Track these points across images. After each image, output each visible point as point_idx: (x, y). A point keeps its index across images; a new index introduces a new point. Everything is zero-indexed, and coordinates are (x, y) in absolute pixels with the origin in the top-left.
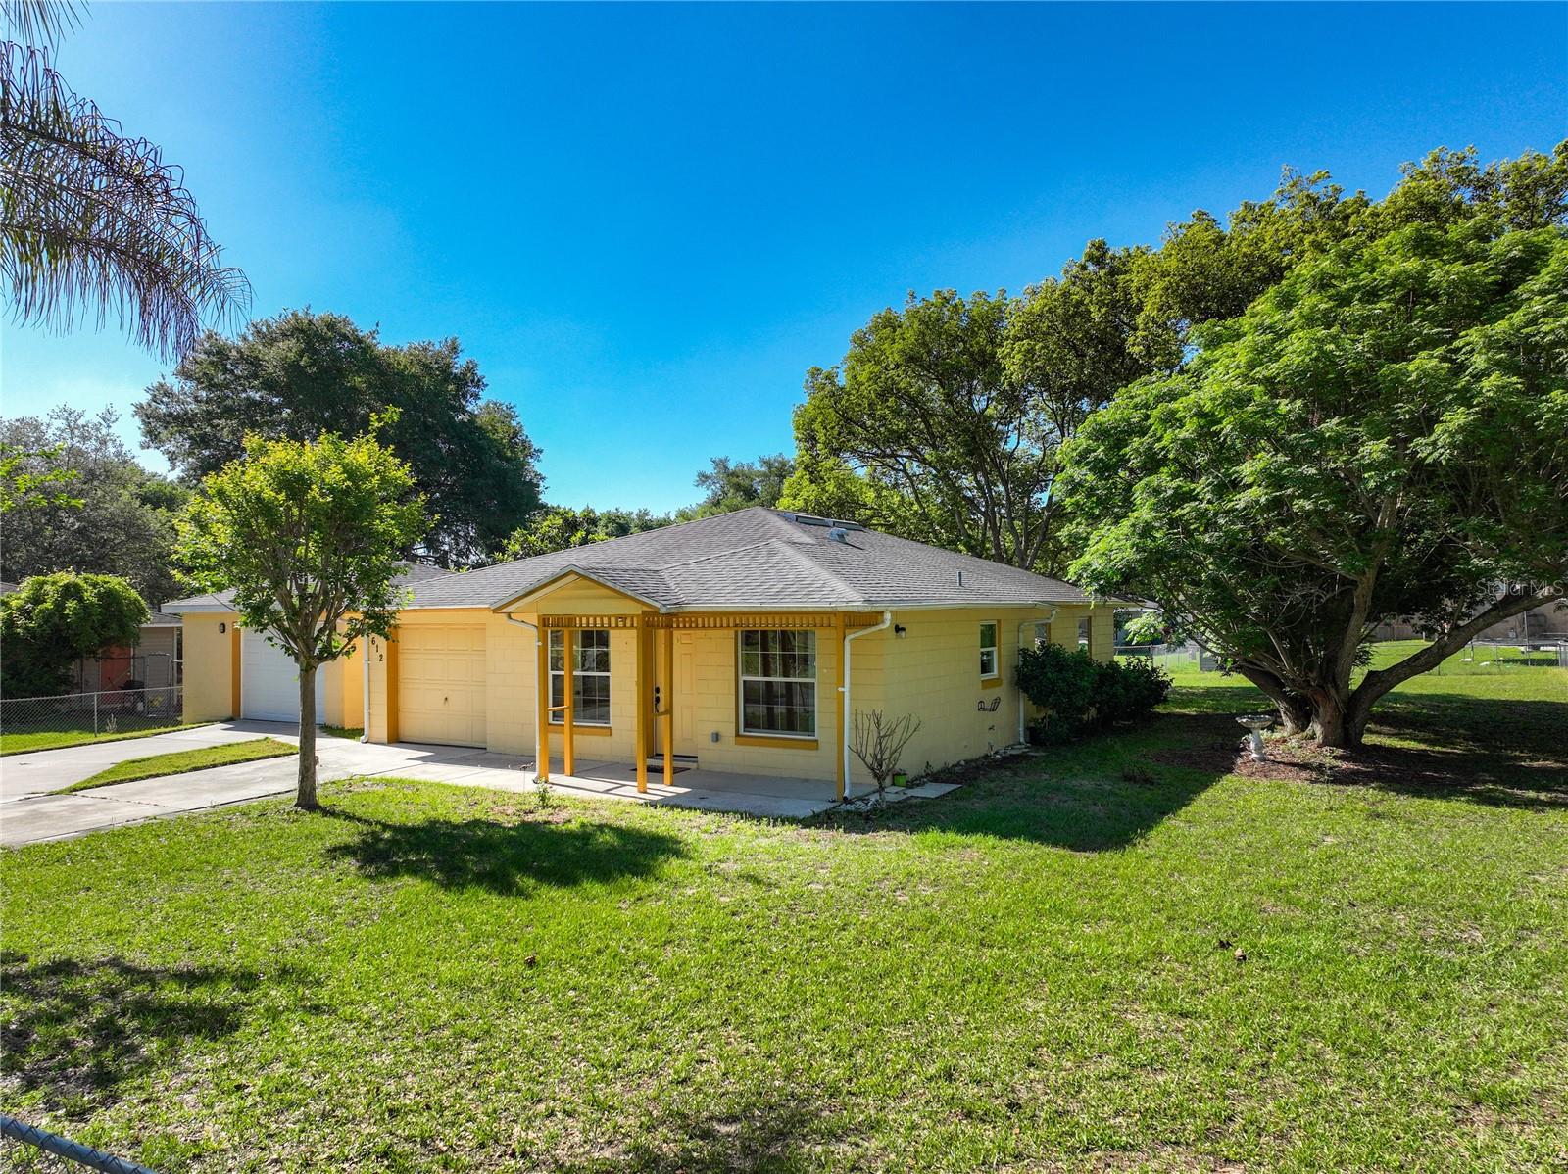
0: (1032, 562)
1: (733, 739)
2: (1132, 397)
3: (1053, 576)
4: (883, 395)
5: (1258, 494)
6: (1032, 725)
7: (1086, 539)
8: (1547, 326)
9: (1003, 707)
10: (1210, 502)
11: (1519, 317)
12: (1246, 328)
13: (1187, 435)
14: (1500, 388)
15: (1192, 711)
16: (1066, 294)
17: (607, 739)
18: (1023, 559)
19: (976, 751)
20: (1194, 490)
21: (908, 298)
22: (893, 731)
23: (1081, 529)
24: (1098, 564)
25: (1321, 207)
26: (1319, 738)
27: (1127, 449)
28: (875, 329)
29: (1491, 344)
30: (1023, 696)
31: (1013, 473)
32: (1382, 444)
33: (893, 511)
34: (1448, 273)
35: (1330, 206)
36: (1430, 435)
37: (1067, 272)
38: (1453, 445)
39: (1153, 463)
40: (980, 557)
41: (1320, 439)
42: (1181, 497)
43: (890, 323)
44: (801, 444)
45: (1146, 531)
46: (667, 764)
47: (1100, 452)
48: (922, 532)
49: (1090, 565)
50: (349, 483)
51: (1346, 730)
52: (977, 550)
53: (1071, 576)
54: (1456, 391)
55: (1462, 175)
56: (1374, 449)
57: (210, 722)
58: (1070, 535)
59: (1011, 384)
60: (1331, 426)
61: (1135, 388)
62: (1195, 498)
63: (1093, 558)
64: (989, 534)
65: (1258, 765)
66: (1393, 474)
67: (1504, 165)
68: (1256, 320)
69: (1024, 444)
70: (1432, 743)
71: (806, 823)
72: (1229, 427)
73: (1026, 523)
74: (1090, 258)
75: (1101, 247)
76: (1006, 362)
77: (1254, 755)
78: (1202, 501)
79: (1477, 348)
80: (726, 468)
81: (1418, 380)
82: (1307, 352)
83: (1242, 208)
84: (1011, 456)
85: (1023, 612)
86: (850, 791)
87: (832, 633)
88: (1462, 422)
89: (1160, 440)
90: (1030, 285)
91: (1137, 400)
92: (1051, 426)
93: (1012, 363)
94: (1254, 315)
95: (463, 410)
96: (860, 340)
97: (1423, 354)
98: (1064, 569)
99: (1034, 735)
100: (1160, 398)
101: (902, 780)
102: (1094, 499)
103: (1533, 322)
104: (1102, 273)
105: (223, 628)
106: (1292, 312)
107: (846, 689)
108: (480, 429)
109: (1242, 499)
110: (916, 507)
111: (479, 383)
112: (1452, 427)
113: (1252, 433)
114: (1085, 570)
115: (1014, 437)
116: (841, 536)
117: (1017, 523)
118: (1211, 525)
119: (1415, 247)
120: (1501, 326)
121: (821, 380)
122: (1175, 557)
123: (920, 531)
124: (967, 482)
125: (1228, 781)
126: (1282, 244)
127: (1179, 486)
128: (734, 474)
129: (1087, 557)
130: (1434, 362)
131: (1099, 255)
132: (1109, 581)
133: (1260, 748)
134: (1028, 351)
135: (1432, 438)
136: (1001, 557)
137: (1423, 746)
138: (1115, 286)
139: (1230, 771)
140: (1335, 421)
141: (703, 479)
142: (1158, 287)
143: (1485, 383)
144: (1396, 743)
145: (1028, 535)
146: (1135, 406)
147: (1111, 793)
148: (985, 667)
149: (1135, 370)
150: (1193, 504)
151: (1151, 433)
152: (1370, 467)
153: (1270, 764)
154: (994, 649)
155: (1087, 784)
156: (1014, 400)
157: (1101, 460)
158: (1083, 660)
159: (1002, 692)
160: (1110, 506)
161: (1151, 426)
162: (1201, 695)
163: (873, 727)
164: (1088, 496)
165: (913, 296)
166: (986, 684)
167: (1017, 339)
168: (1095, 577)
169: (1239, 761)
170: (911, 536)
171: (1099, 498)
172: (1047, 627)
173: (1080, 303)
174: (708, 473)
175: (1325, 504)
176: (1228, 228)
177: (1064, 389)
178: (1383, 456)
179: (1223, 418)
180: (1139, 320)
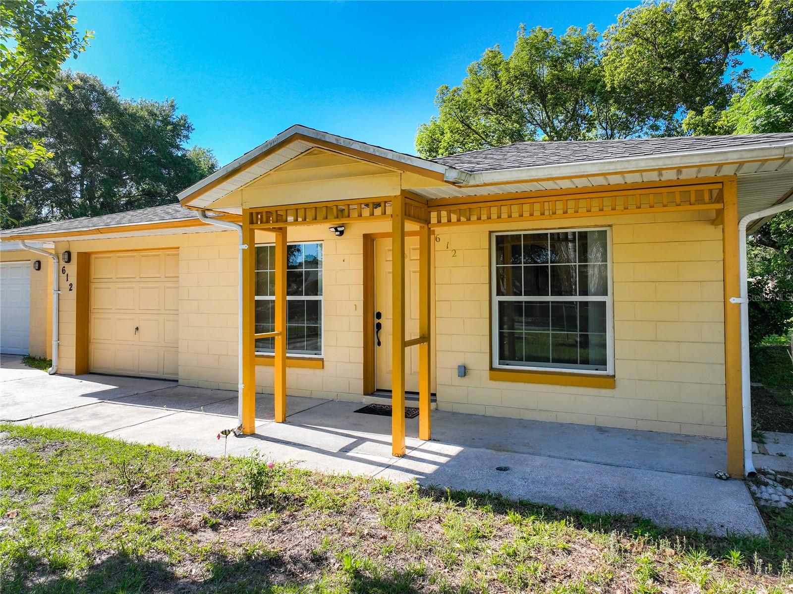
1: (486, 373)
17: (319, 372)
95: (178, 148)
108: (188, 160)
111: (189, 128)
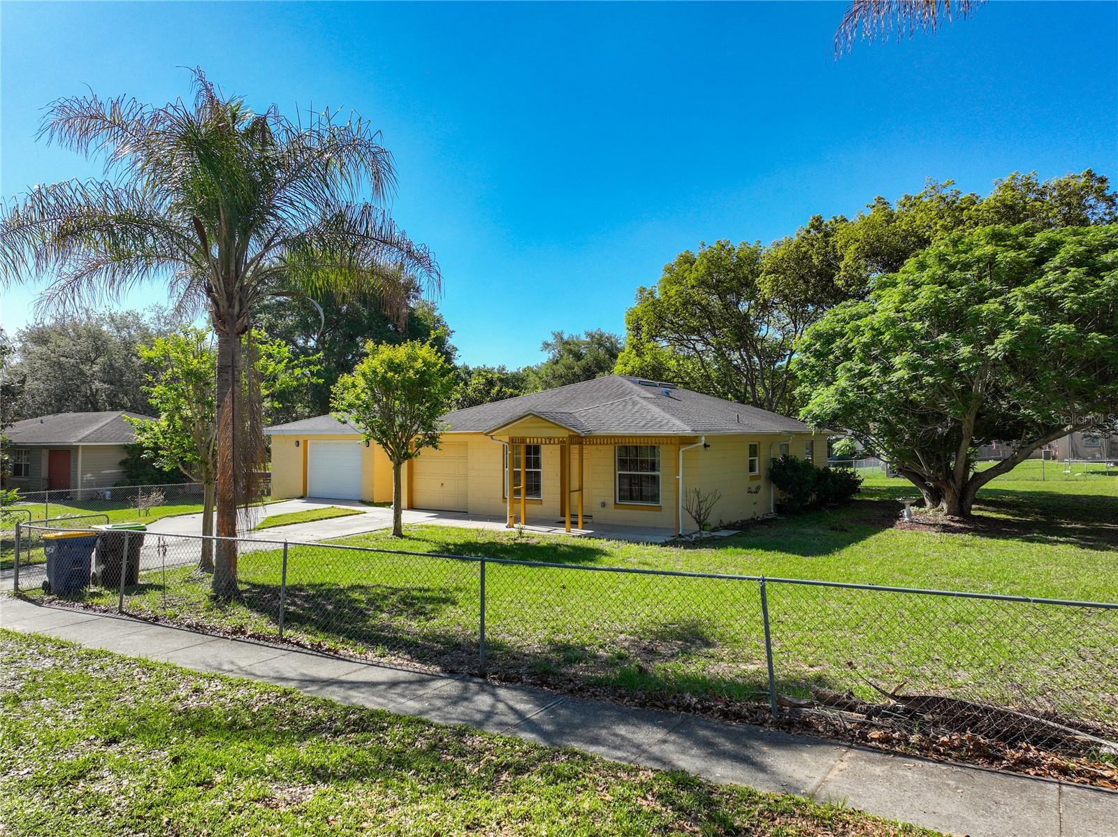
0: (776, 406)
1: (613, 506)
2: (836, 315)
3: (789, 415)
4: (685, 304)
5: (903, 374)
6: (778, 502)
7: (810, 395)
8: (1055, 288)
9: (762, 491)
10: (878, 377)
11: (1040, 283)
12: (899, 280)
13: (866, 340)
14: (1030, 321)
15: (877, 499)
16: (798, 247)
17: (540, 506)
18: (771, 405)
19: (747, 516)
20: (869, 370)
21: (700, 246)
22: (706, 499)
23: (806, 390)
24: (817, 410)
25: (948, 203)
26: (946, 510)
27: (833, 346)
28: (680, 264)
29: (1027, 296)
30: (773, 486)
31: (763, 350)
32: (969, 348)
33: (688, 374)
34: (1006, 257)
35: (954, 202)
36: (993, 344)
37: (798, 235)
38: (1004, 350)
39: (848, 354)
40: (743, 403)
41: (937, 346)
42: (863, 374)
43: (689, 261)
44: (630, 332)
45: (843, 393)
46: (580, 520)
47: (818, 346)
48: (706, 387)
49: (812, 411)
50: (425, 368)
51: (961, 506)
52: (741, 399)
53: (801, 417)
54: (1006, 322)
55: (1029, 186)
56: (965, 351)
57: (293, 498)
58: (800, 393)
59: (764, 300)
60: (943, 337)
61: (838, 309)
62: (870, 375)
63: (813, 406)
64: (749, 388)
65: (908, 524)
66: (974, 364)
67: (1053, 183)
68: (905, 276)
69: (771, 331)
70: (1015, 515)
71: (664, 545)
72: (889, 337)
73: (772, 382)
74: (813, 226)
75: (819, 220)
76: (762, 287)
77: (906, 519)
78: (874, 376)
79: (1020, 298)
80: (562, 338)
81: (987, 315)
82: (930, 298)
83: (903, 198)
84: (763, 340)
85: (773, 436)
86: (683, 530)
87: (673, 447)
88: (1008, 339)
89: (851, 341)
90: (776, 240)
91: (839, 317)
92: (788, 321)
93: (765, 286)
94: (904, 273)
96: (669, 270)
97: (992, 300)
98: (797, 412)
99: (779, 508)
100: (852, 318)
101: (708, 528)
102: (814, 372)
103: (1047, 285)
104: (819, 236)
105: (298, 444)
106: (924, 274)
107: (680, 477)
109: (894, 377)
110: (702, 371)
112: (1004, 341)
113: (901, 341)
114: (809, 414)
115: (764, 327)
116: (667, 393)
117: (767, 382)
118: (880, 390)
119: (992, 239)
120: (1031, 288)
121: (645, 294)
122: (861, 407)
123: (704, 386)
124: (735, 356)
125: (889, 531)
126: (925, 224)
127: (862, 368)
128: (567, 343)
129: (810, 406)
130: (997, 305)
131: (818, 224)
132: (823, 420)
133: (910, 515)
134: (774, 281)
135: (994, 347)
136: (758, 404)
137: (1010, 517)
138: (827, 243)
139: (892, 527)
140: (945, 335)
141: (546, 346)
142: (853, 248)
143: (1022, 318)
144: (994, 515)
145: (773, 389)
146: (838, 321)
147: (823, 535)
148: (752, 469)
149: (839, 296)
150: (869, 378)
151: (847, 337)
152: (963, 360)
153: (914, 524)
154: (757, 458)
155: (811, 531)
156: (765, 307)
157: (818, 351)
158: (807, 466)
159: (761, 482)
160: (824, 377)
161: (847, 333)
162: (884, 491)
163: (696, 497)
164: (811, 371)
165: (703, 245)
166: (752, 478)
167: (768, 273)
168: (815, 417)
169: (898, 522)
170: (700, 391)
171: (817, 372)
172: (787, 446)
173: (806, 253)
174: (549, 342)
175: (941, 380)
176: (896, 209)
177: (796, 302)
178: (969, 355)
179: (885, 332)
180: (842, 265)
